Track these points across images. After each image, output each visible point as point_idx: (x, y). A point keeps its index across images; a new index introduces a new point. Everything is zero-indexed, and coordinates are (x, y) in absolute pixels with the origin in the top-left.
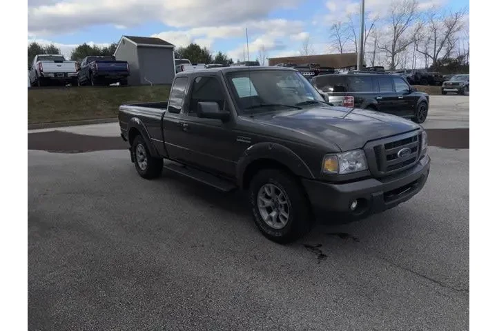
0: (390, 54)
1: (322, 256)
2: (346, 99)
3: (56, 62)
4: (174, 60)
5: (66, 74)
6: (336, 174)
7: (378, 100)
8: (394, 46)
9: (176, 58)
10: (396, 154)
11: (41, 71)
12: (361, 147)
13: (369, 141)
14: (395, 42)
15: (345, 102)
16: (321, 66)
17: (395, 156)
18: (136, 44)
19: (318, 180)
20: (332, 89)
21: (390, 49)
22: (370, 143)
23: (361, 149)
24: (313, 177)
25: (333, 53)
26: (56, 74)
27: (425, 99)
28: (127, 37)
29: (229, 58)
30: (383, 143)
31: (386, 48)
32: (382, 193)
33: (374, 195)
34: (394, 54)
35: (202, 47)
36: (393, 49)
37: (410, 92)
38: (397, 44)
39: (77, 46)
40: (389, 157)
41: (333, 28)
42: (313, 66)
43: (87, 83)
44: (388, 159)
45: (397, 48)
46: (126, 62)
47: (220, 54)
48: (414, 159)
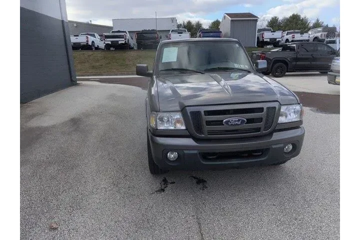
11: (170, 39)
18: (230, 19)
23: (181, 111)
28: (226, 14)
30: (203, 109)
32: (196, 152)
33: (186, 152)
35: (302, 16)
44: (208, 125)
46: (220, 32)
47: (318, 20)
48: (258, 130)
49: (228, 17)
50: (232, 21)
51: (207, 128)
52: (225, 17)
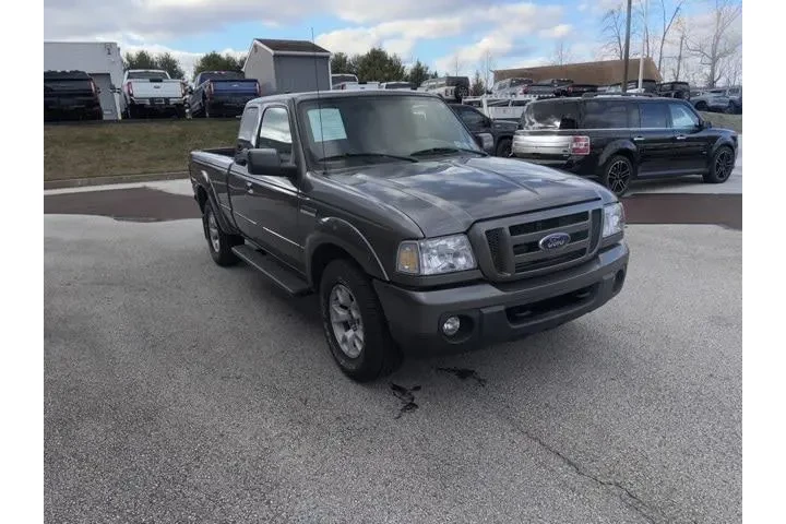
0: (709, 61)
1: (412, 406)
2: (576, 140)
3: (152, 81)
4: (331, 75)
5: (167, 100)
6: (415, 276)
7: (635, 142)
8: (715, 47)
9: (333, 72)
10: (537, 243)
11: (131, 95)
12: (464, 230)
13: (477, 221)
14: (718, 39)
15: (574, 146)
16: (576, 83)
17: (533, 246)
18: (272, 52)
19: (394, 283)
20: (558, 124)
21: (708, 51)
22: (481, 224)
23: (465, 233)
24: (387, 278)
25: (605, 59)
26: (152, 100)
27: (730, 140)
28: (260, 41)
29: (431, 71)
30: (505, 224)
31: (700, 50)
32: (502, 308)
33: (485, 311)
34: (714, 60)
35: (390, 54)
36: (714, 53)
37: (700, 127)
38: (721, 41)
39: (203, 55)
40: (518, 249)
41: (607, 16)
42: (560, 83)
43: (199, 115)
44: (516, 253)
45: (720, 48)
46: (256, 81)
47: (419, 64)
48: (582, 252)
49: (265, 47)
50: (275, 56)
51: (515, 259)
52: (255, 46)
